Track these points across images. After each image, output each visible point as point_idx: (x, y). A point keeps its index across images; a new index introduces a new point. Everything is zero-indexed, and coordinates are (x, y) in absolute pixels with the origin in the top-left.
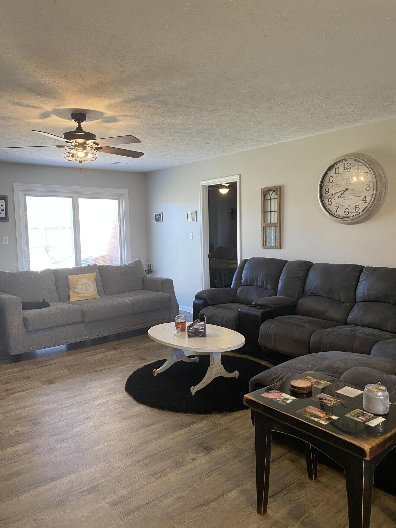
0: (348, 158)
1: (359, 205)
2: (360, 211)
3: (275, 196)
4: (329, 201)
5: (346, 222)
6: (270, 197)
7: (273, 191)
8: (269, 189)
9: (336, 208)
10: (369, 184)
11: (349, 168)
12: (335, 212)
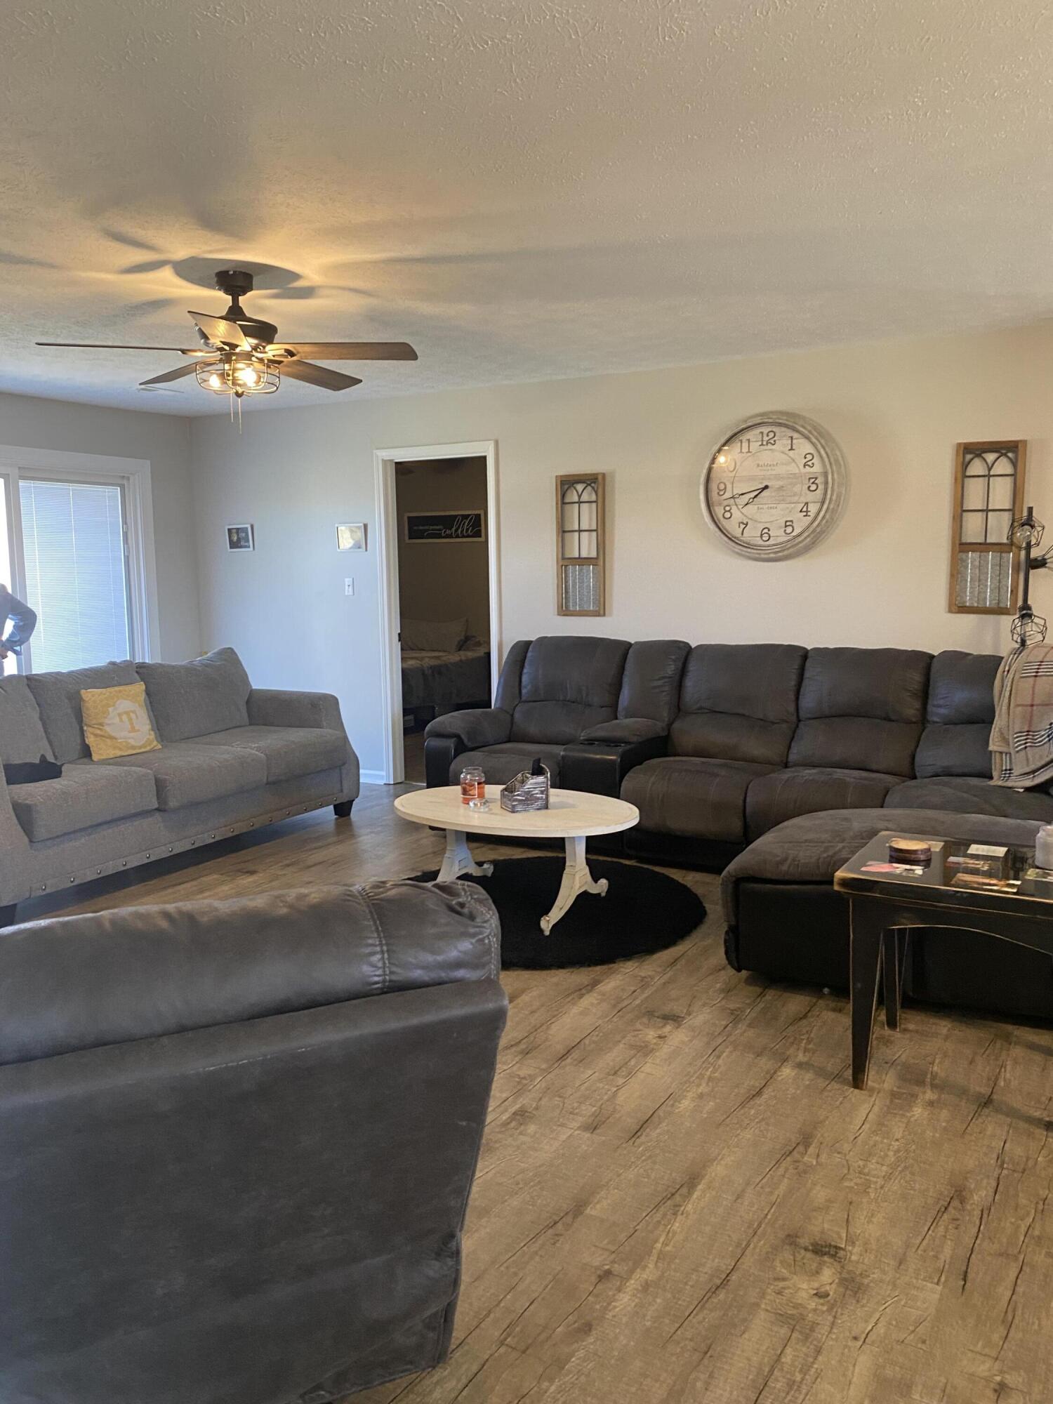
0: (770, 421)
1: (792, 521)
2: (794, 534)
3: (590, 494)
4: (726, 511)
5: (763, 556)
6: (580, 497)
7: (585, 485)
8: (576, 478)
9: (743, 526)
10: (816, 478)
11: (772, 442)
12: (739, 535)
